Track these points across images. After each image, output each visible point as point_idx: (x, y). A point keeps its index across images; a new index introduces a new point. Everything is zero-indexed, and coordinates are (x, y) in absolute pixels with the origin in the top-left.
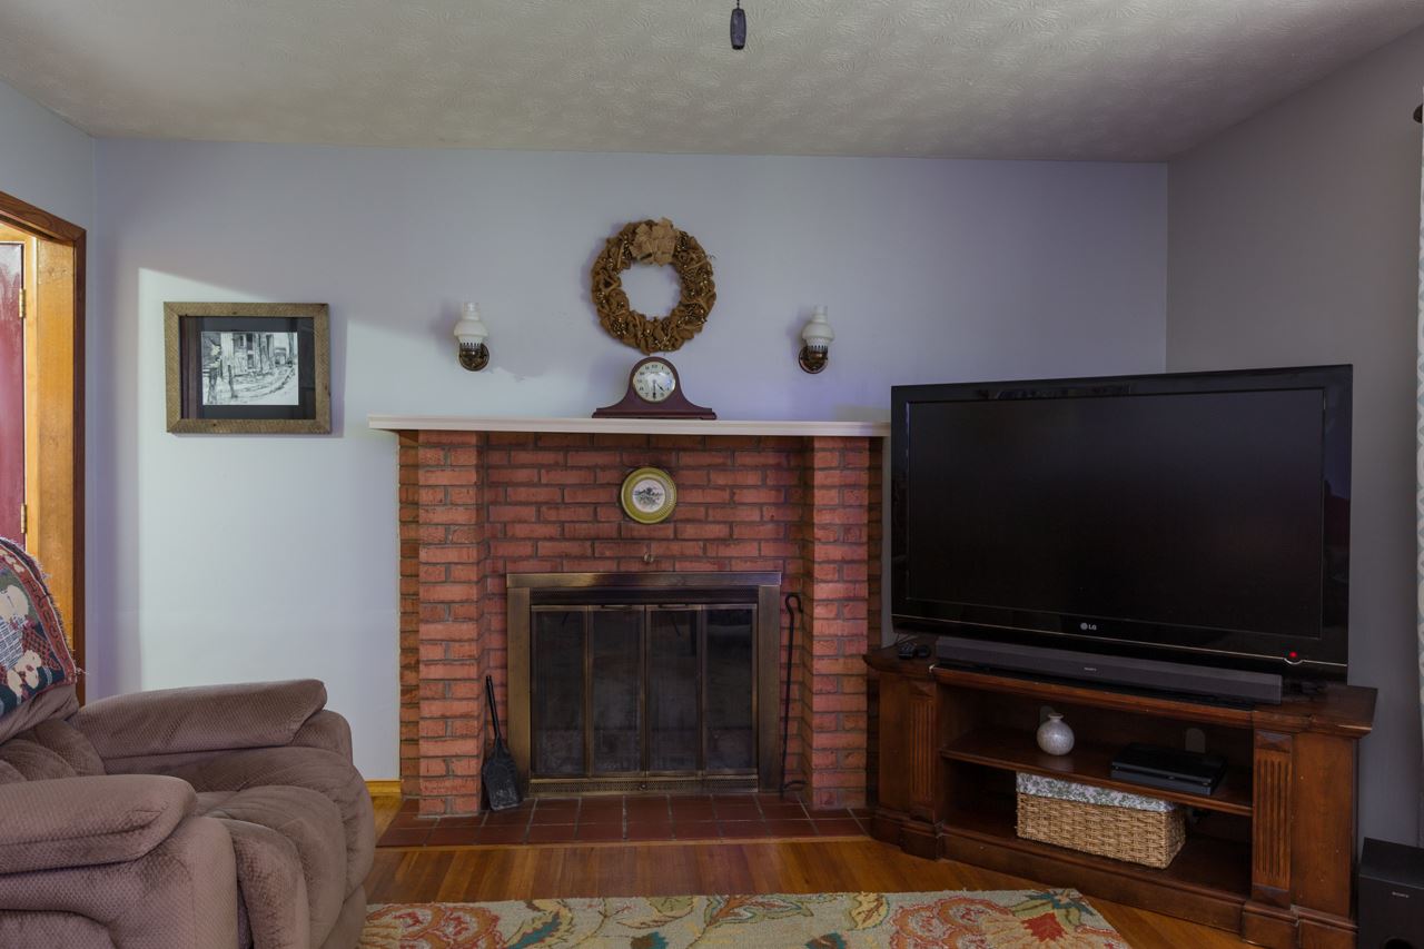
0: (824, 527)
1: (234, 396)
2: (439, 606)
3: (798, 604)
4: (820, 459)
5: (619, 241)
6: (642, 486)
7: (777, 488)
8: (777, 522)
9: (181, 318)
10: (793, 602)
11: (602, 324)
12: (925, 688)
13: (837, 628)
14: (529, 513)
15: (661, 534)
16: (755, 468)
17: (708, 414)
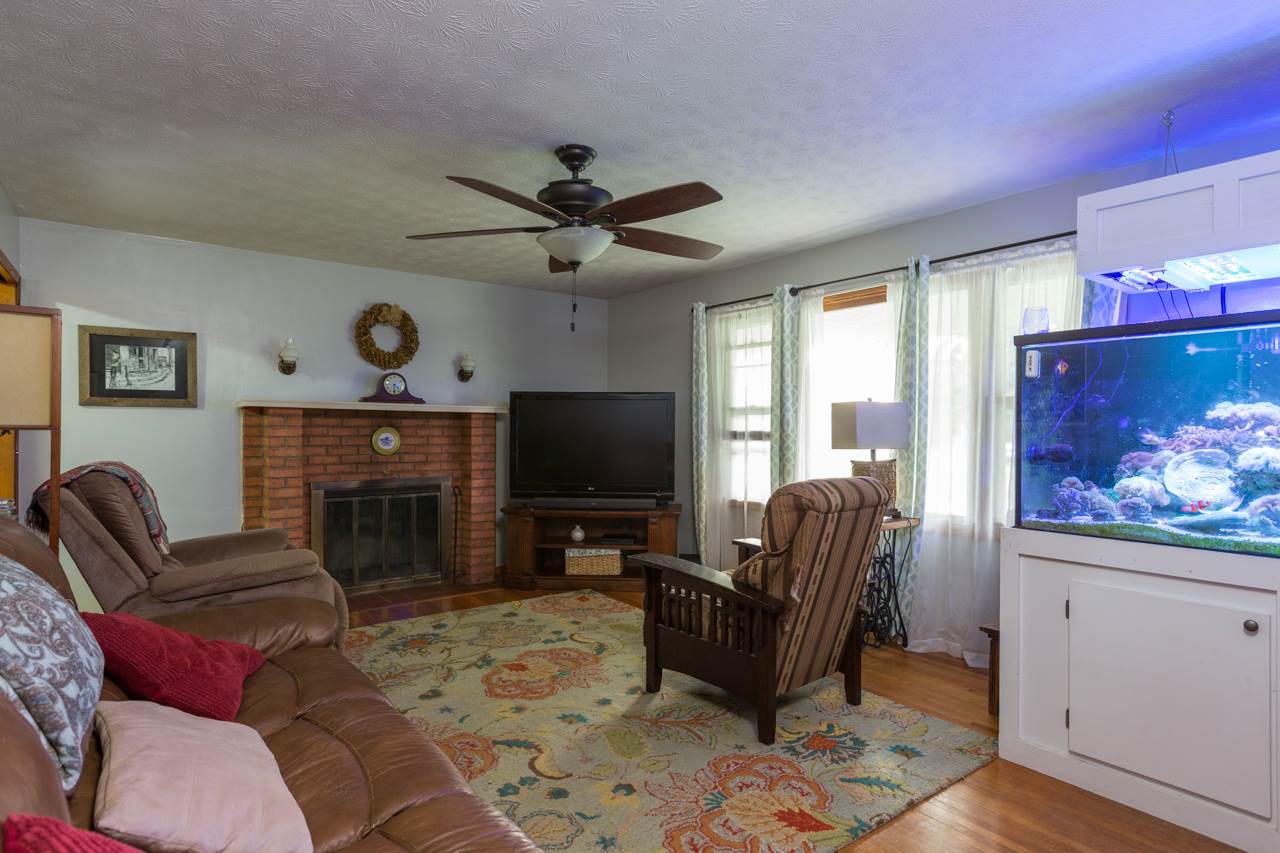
0: (476, 454)
1: (129, 384)
2: (281, 501)
3: (461, 491)
4: (474, 423)
5: (371, 313)
6: (383, 436)
7: (449, 437)
8: (449, 453)
9: (90, 335)
10: (457, 491)
11: (361, 354)
12: (528, 519)
13: (482, 500)
14: (323, 450)
15: (392, 460)
16: (439, 427)
17: (420, 401)
